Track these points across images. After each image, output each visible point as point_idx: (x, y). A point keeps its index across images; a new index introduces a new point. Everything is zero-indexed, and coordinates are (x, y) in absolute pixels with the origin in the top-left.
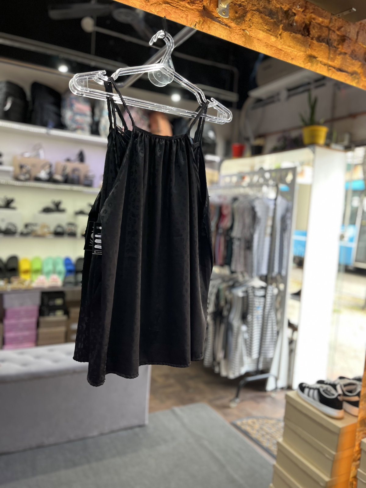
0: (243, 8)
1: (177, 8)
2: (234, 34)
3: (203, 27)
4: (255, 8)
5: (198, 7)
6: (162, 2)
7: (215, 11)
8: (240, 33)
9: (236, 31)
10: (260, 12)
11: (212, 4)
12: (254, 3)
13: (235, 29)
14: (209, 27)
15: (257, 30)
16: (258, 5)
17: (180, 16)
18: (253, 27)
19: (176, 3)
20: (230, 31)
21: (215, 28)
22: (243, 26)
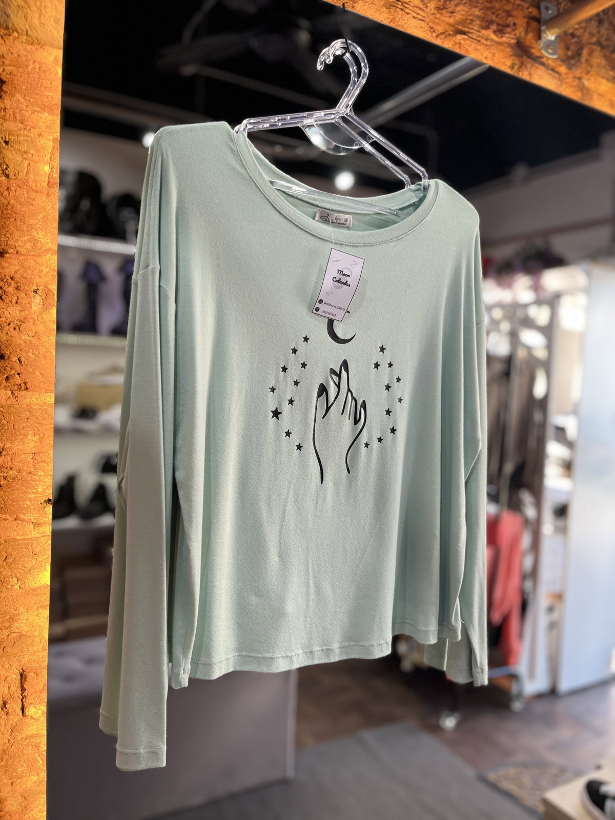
0: (577, 40)
1: (479, 41)
2: (566, 85)
3: (520, 74)
4: (594, 40)
5: (509, 39)
6: (453, 31)
7: (535, 46)
8: (575, 84)
9: (567, 81)
10: (603, 47)
11: (530, 34)
12: (592, 32)
13: (565, 76)
14: (530, 74)
15: (599, 78)
16: (597, 35)
17: (483, 56)
18: (592, 73)
19: (476, 32)
20: (560, 80)
21: (539, 75)
22: (578, 73)
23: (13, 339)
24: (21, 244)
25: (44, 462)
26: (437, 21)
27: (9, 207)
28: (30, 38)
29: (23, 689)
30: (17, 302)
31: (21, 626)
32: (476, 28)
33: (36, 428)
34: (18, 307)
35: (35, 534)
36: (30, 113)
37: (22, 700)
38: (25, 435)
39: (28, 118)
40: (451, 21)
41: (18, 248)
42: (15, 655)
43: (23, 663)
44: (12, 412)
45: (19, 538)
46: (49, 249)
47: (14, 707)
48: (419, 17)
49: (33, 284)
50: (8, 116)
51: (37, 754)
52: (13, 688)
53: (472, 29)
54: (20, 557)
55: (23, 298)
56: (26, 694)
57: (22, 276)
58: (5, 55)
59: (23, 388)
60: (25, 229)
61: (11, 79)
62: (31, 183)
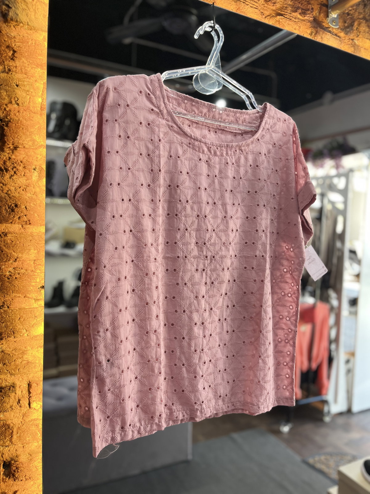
0: (351, 16)
1: (291, 19)
2: (344, 44)
3: (316, 38)
4: (361, 16)
5: (309, 18)
6: (275, 14)
7: (325, 21)
8: (349, 43)
9: (345, 41)
10: (367, 21)
11: (322, 14)
12: (360, 11)
13: (344, 39)
14: (322, 38)
15: (365, 39)
16: (364, 13)
17: (293, 29)
18: (360, 36)
19: (289, 14)
20: (340, 41)
21: (327, 38)
22: (351, 36)
23: (22, 196)
24: (26, 142)
25: (40, 265)
26: (265, 8)
27: (19, 122)
28: (30, 26)
29: (30, 393)
30: (24, 175)
31: (28, 357)
32: (289, 12)
33: (35, 246)
34: (25, 178)
35: (35, 305)
36: (30, 68)
37: (29, 399)
38: (30, 250)
39: (30, 71)
40: (274, 8)
41: (24, 145)
42: (25, 373)
43: (30, 378)
44: (22, 237)
45: (27, 307)
46: (42, 145)
47: (25, 402)
48: (254, 6)
49: (33, 165)
50: (18, 71)
51: (37, 430)
52: (24, 392)
53: (286, 12)
54: (28, 318)
55: (28, 173)
56: (31, 395)
57: (27, 160)
58: (16, 37)
59: (28, 223)
60: (28, 134)
61: (19, 50)
62: (31, 108)
